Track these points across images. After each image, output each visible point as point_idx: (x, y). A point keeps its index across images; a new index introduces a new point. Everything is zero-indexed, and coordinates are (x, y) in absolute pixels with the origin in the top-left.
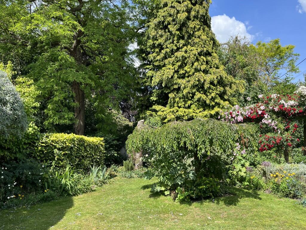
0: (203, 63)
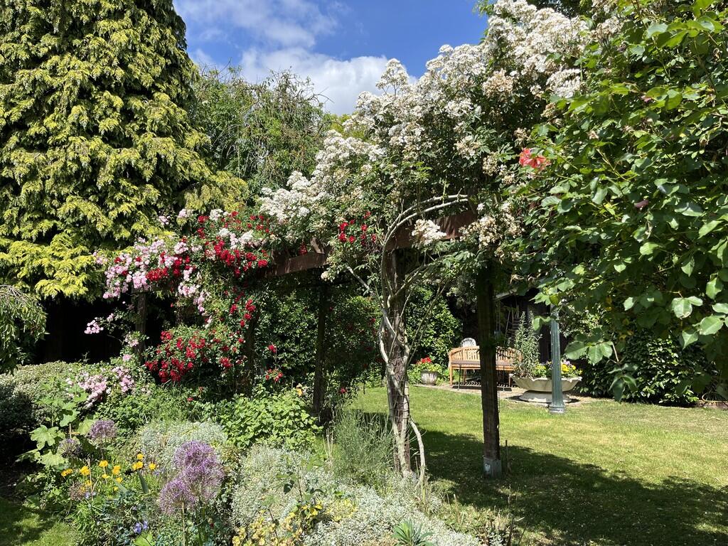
0: (108, 113)
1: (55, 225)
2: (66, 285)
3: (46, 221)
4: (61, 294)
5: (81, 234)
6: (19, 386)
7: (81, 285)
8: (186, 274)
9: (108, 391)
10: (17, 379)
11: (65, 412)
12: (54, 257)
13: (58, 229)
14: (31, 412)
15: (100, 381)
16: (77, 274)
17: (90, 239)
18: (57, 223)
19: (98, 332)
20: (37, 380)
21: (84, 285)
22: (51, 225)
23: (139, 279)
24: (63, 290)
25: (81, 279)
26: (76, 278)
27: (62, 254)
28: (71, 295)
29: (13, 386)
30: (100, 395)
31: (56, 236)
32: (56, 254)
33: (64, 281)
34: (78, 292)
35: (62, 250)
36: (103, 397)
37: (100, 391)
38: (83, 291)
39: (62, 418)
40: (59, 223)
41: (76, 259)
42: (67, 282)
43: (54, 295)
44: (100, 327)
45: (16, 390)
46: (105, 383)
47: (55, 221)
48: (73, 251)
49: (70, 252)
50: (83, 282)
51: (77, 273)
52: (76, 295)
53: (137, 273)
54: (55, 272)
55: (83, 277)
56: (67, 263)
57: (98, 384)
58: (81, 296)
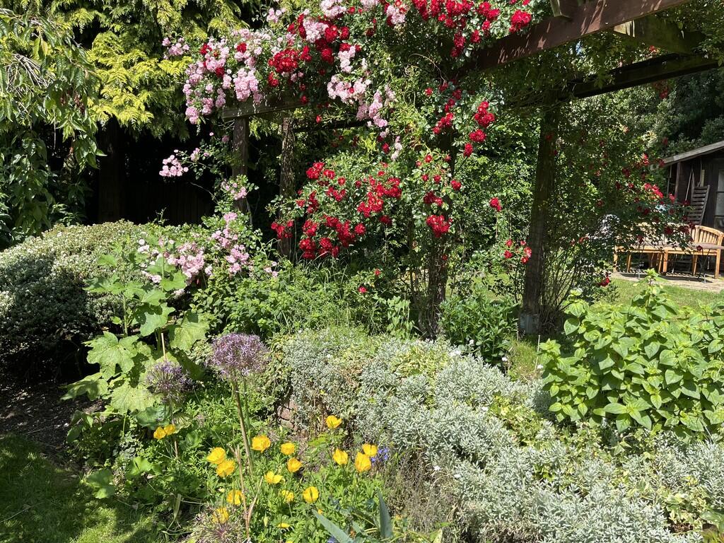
1: (96, 17)
2: (120, 108)
3: (83, 10)
4: (113, 120)
5: (134, 33)
6: (62, 258)
7: (143, 108)
8: (344, 58)
9: (207, 270)
10: (58, 247)
11: (147, 308)
12: (100, 65)
13: (102, 26)
14: (85, 302)
15: (194, 253)
16: (136, 92)
17: (149, 43)
18: (100, 15)
19: (180, 174)
20: (91, 248)
21: (147, 109)
22: (91, 18)
23: (246, 82)
24: (116, 115)
25: (141, 99)
26: (134, 97)
27: (110, 61)
28: (130, 122)
29: (51, 258)
30: (195, 277)
31: (99, 36)
32: (101, 60)
33: (118, 101)
34: (139, 119)
35: (109, 55)
36: (199, 281)
37: (195, 270)
38: (146, 117)
39: (142, 321)
40: (102, 16)
41: (132, 69)
42: (121, 102)
43: (104, 120)
44: (183, 166)
45: (57, 264)
46: (201, 256)
47: (96, 12)
48: (126, 57)
49: (121, 59)
50: (145, 104)
51: (134, 89)
52: (137, 124)
53: (241, 71)
54: (102, 87)
55: (145, 95)
56: (119, 73)
57: (191, 258)
58: (144, 125)
